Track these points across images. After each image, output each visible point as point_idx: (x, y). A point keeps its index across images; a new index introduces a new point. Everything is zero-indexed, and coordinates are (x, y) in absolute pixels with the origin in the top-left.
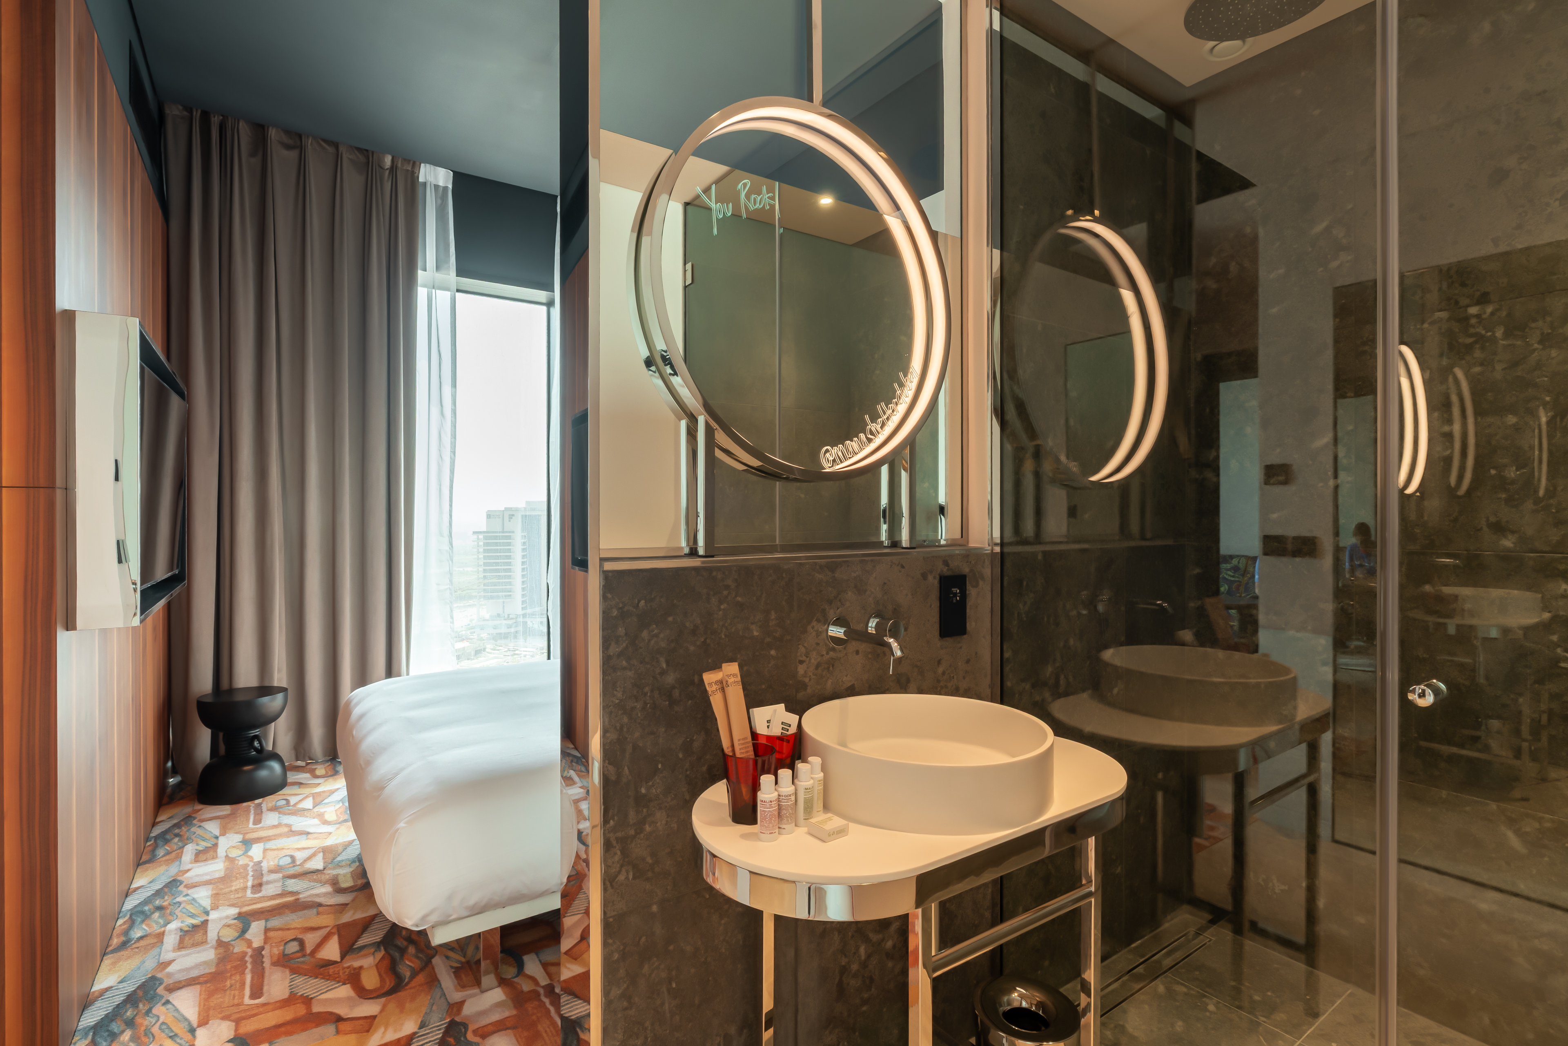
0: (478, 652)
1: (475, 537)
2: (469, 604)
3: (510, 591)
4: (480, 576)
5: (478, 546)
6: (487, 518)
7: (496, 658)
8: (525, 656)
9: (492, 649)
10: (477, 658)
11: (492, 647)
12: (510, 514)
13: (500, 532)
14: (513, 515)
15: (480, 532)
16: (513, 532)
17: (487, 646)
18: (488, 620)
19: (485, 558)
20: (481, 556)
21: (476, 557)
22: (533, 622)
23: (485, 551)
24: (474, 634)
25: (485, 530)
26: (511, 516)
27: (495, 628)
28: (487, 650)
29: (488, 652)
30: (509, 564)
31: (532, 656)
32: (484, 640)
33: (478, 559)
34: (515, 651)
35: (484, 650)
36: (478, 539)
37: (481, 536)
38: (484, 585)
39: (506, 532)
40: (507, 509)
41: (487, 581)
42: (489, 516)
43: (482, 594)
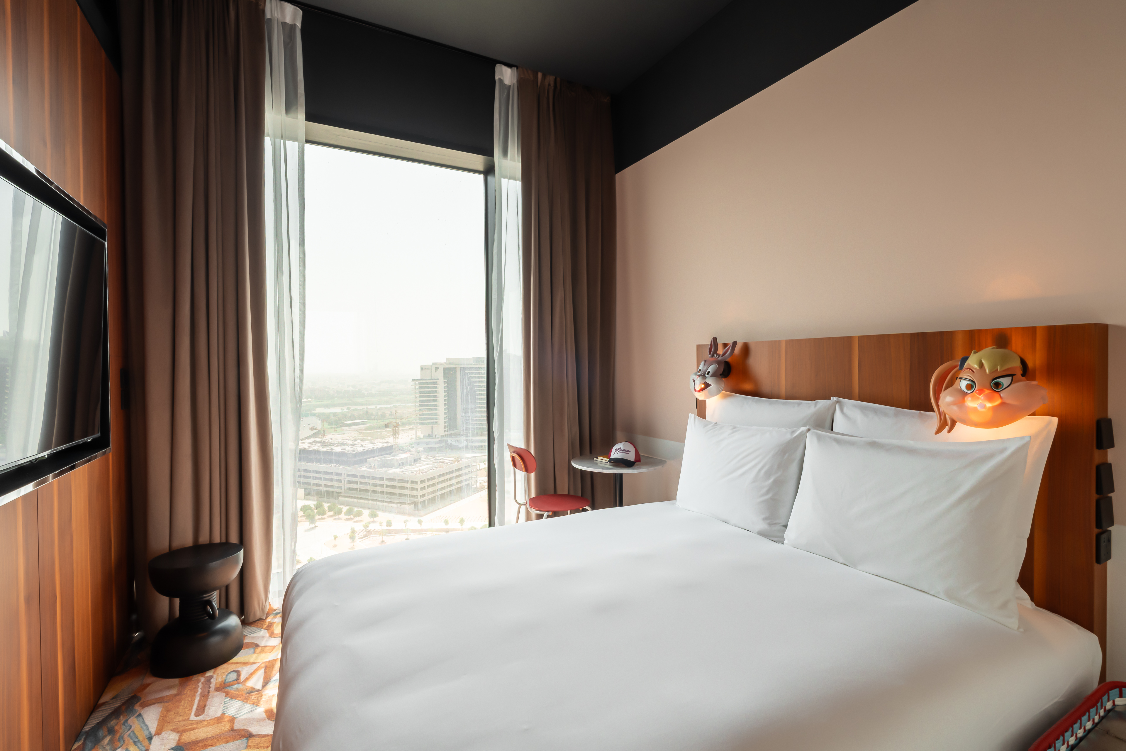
0: (416, 461)
1: (413, 382)
2: (409, 428)
3: (436, 419)
4: (417, 409)
5: (415, 389)
6: (421, 370)
7: (427, 464)
8: (447, 463)
9: (425, 459)
10: (415, 464)
11: (425, 457)
12: (435, 367)
13: (428, 380)
14: (438, 368)
15: (417, 380)
16: (438, 379)
17: (422, 456)
18: (422, 439)
19: (420, 397)
20: (417, 396)
21: (414, 396)
22: (453, 440)
23: (420, 392)
24: (414, 448)
25: (419, 378)
26: (437, 369)
27: (427, 444)
28: (422, 459)
29: (422, 461)
30: (436, 401)
31: (452, 463)
32: (419, 452)
33: (415, 397)
34: (440, 460)
35: (420, 459)
36: (415, 384)
37: (417, 382)
38: (420, 415)
39: (434, 379)
40: (434, 364)
41: (421, 412)
42: (422, 369)
43: (419, 421)
